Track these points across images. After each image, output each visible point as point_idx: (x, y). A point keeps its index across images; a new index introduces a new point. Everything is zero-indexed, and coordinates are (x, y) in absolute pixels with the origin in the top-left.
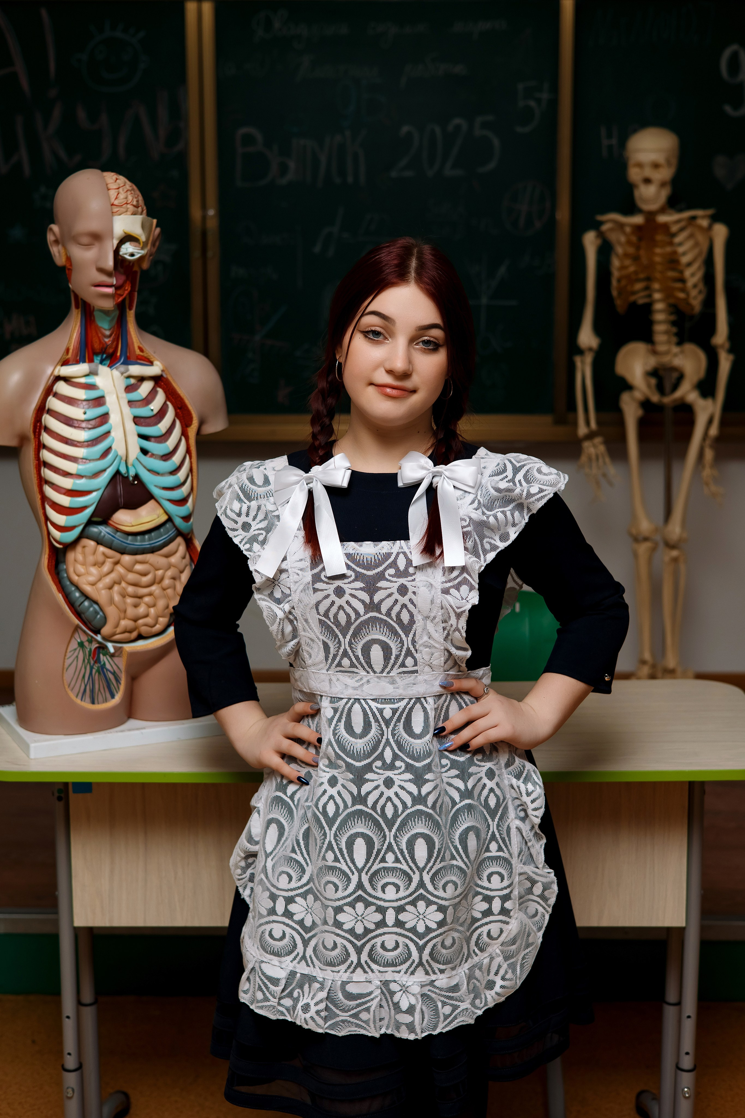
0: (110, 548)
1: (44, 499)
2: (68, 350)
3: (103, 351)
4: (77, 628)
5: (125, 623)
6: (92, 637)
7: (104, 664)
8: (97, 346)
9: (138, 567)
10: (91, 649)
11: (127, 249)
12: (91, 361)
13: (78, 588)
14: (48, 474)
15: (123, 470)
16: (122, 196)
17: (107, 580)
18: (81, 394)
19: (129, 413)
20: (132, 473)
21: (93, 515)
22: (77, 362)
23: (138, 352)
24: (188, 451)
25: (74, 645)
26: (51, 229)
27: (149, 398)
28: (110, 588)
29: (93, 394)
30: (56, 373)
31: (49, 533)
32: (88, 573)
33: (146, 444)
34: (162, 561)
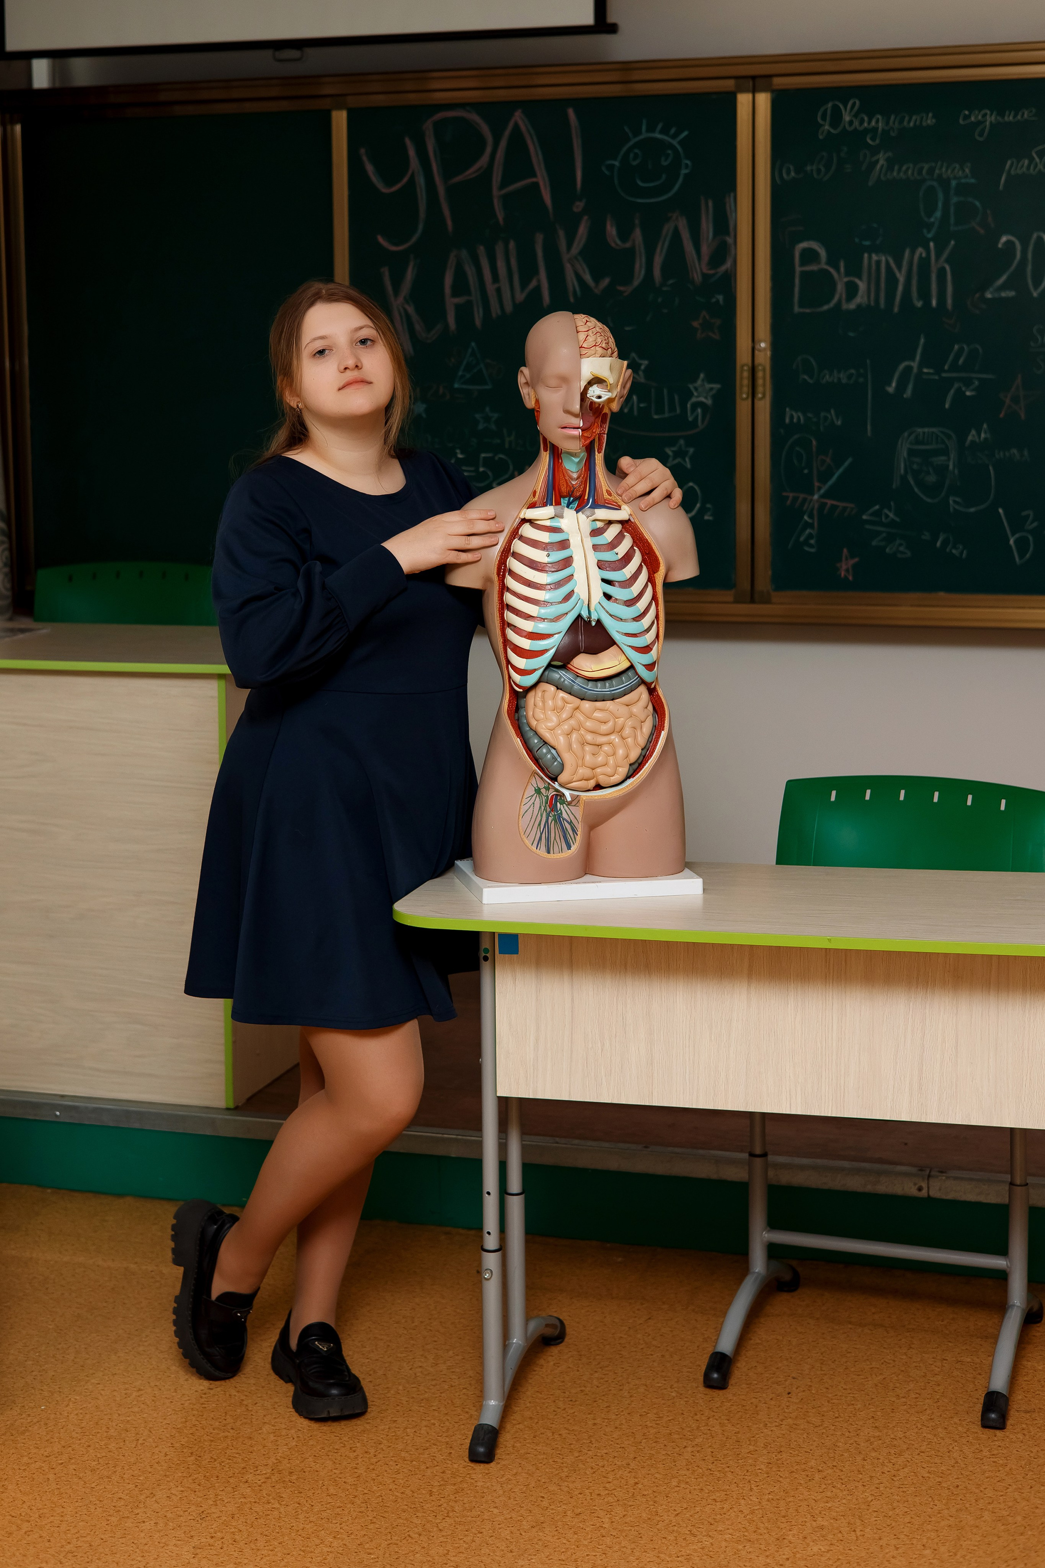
0: (570, 694)
1: (506, 642)
2: (535, 493)
3: (570, 495)
4: (534, 773)
5: (582, 771)
6: (549, 784)
7: (561, 813)
8: (564, 489)
9: (597, 715)
10: (547, 797)
11: (595, 392)
12: (558, 503)
13: (536, 733)
14: (510, 617)
15: (585, 614)
16: (591, 339)
17: (566, 727)
18: (544, 537)
19: (593, 558)
20: (594, 617)
21: (553, 659)
22: (545, 505)
23: (606, 496)
24: (654, 598)
25: (531, 791)
26: (522, 372)
27: (616, 542)
28: (569, 734)
29: (557, 537)
30: (522, 516)
31: (510, 677)
32: (547, 719)
33: (609, 589)
34: (623, 710)
